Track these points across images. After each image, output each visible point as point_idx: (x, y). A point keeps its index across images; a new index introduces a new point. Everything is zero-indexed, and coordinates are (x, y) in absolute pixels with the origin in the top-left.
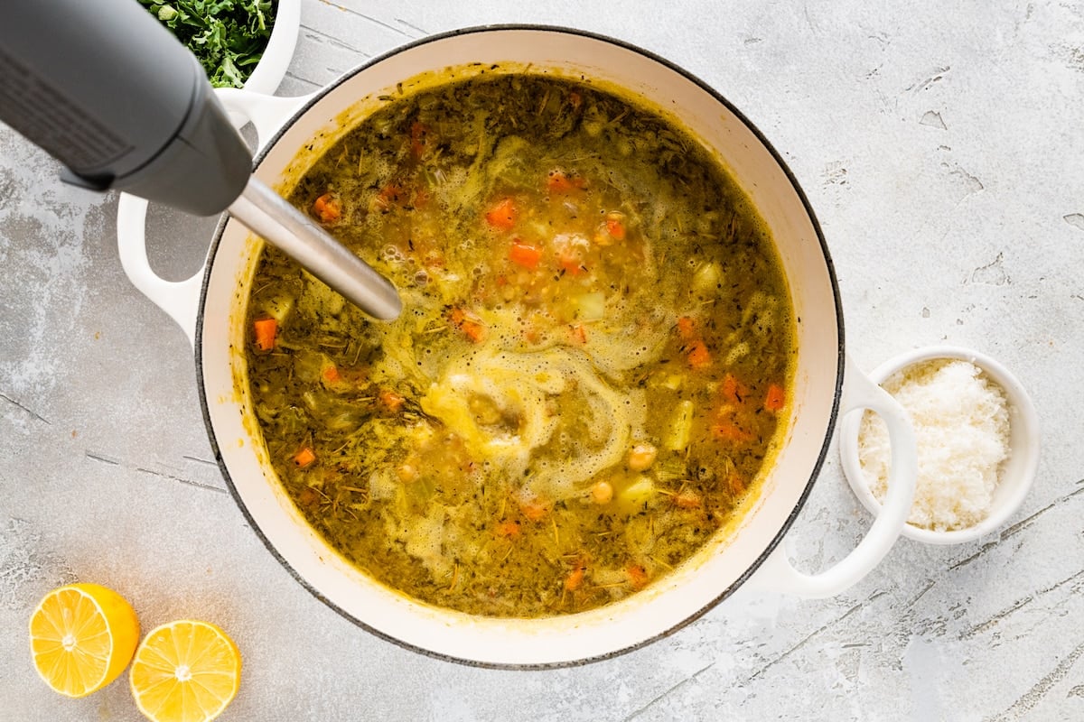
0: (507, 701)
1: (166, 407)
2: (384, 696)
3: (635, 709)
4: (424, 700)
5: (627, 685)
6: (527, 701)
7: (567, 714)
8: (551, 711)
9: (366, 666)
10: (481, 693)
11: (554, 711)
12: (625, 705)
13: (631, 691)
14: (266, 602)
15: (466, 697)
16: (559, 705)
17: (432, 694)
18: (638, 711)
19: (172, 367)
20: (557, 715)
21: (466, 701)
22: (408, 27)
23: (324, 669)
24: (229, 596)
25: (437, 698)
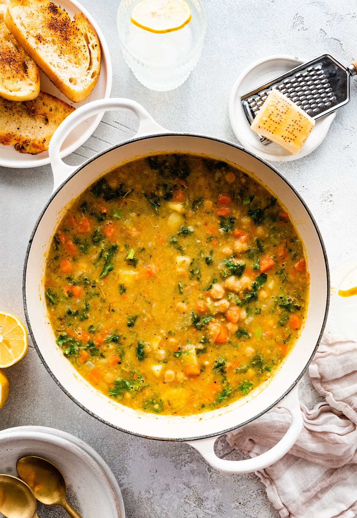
0: (164, 448)
1: (5, 307)
2: (107, 444)
3: (225, 453)
4: (125, 446)
5: (221, 442)
6: (174, 448)
7: (193, 454)
8: (185, 453)
9: (98, 430)
10: (152, 444)
11: (187, 453)
12: (220, 451)
13: (224, 445)
14: (51, 399)
15: (145, 445)
16: (189, 450)
17: (129, 444)
18: (226, 454)
19: (8, 289)
20: (188, 455)
21: (145, 447)
22: (119, 125)
23: (78, 431)
24: (34, 396)
25: (131, 445)
